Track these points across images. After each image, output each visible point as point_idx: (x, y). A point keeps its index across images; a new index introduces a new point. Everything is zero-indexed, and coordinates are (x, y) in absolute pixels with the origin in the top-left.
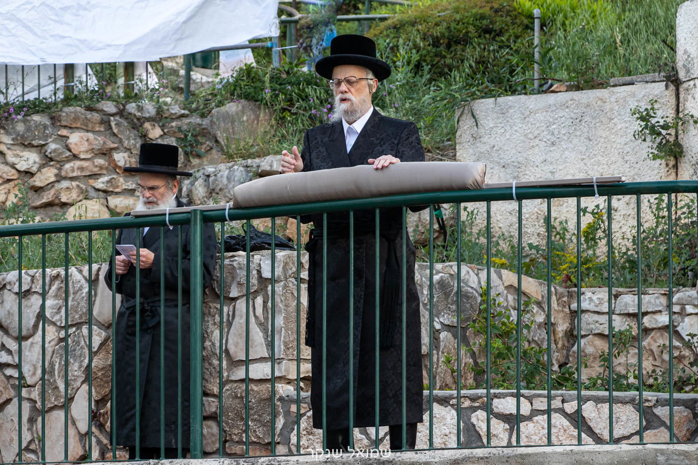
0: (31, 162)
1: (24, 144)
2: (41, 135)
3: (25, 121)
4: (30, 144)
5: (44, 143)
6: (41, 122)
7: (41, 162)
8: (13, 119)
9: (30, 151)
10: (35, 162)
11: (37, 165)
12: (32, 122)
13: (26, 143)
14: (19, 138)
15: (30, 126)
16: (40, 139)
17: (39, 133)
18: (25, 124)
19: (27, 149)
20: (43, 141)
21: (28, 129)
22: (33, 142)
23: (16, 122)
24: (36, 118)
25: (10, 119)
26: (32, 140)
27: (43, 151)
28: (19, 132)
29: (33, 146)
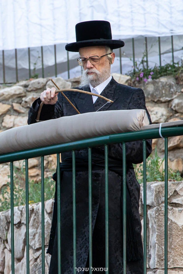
0: (159, 115)
1: (154, 101)
2: (167, 93)
3: (154, 83)
4: (158, 100)
5: (169, 99)
6: (166, 83)
7: (168, 114)
8: (144, 82)
9: (159, 106)
10: (162, 115)
11: (165, 117)
12: (160, 83)
13: (156, 100)
14: (149, 96)
15: (158, 87)
16: (166, 96)
17: (165, 91)
18: (154, 85)
19: (157, 105)
20: (169, 97)
21: (157, 89)
22: (162, 99)
23: (147, 84)
24: (163, 80)
25: (142, 82)
26: (160, 98)
27: (170, 106)
28: (149, 92)
29: (162, 102)
